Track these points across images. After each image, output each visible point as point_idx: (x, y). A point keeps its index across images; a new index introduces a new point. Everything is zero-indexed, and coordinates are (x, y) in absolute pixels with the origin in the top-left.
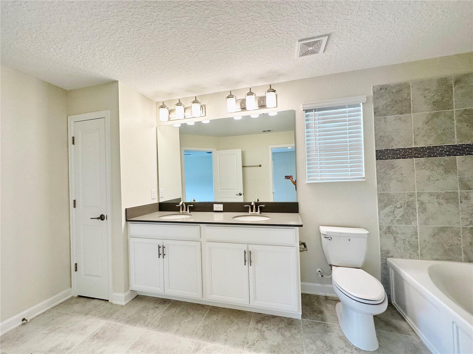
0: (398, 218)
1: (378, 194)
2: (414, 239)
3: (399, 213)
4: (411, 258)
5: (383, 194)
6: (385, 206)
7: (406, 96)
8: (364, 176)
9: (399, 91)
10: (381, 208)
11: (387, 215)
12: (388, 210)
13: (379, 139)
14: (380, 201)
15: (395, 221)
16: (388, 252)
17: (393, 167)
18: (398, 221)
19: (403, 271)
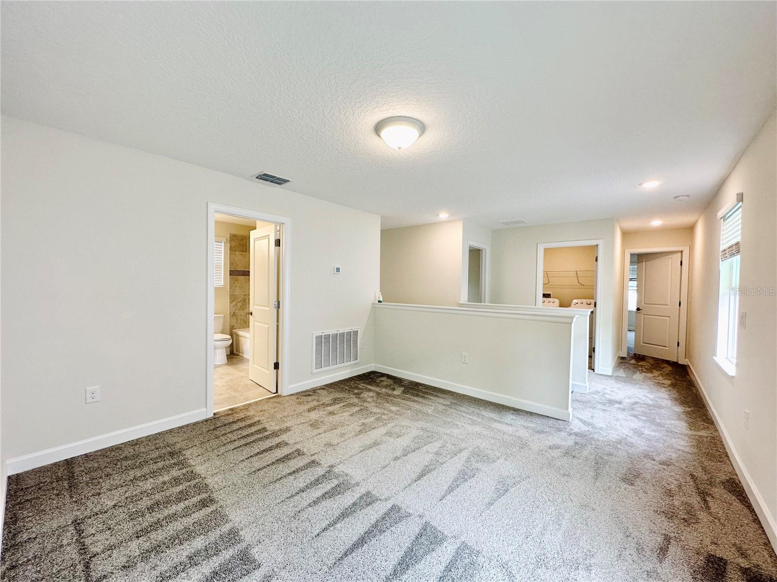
0: (239, 307)
1: (230, 295)
2: (245, 318)
3: (239, 304)
4: (244, 328)
5: (232, 295)
6: (233, 301)
7: (245, 242)
8: (223, 284)
9: (242, 239)
10: (231, 302)
11: (234, 306)
12: (234, 303)
13: (231, 264)
14: (230, 299)
15: (237, 309)
16: (233, 327)
17: (237, 280)
18: (239, 309)
19: (244, 333)
